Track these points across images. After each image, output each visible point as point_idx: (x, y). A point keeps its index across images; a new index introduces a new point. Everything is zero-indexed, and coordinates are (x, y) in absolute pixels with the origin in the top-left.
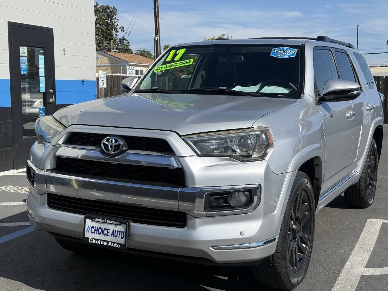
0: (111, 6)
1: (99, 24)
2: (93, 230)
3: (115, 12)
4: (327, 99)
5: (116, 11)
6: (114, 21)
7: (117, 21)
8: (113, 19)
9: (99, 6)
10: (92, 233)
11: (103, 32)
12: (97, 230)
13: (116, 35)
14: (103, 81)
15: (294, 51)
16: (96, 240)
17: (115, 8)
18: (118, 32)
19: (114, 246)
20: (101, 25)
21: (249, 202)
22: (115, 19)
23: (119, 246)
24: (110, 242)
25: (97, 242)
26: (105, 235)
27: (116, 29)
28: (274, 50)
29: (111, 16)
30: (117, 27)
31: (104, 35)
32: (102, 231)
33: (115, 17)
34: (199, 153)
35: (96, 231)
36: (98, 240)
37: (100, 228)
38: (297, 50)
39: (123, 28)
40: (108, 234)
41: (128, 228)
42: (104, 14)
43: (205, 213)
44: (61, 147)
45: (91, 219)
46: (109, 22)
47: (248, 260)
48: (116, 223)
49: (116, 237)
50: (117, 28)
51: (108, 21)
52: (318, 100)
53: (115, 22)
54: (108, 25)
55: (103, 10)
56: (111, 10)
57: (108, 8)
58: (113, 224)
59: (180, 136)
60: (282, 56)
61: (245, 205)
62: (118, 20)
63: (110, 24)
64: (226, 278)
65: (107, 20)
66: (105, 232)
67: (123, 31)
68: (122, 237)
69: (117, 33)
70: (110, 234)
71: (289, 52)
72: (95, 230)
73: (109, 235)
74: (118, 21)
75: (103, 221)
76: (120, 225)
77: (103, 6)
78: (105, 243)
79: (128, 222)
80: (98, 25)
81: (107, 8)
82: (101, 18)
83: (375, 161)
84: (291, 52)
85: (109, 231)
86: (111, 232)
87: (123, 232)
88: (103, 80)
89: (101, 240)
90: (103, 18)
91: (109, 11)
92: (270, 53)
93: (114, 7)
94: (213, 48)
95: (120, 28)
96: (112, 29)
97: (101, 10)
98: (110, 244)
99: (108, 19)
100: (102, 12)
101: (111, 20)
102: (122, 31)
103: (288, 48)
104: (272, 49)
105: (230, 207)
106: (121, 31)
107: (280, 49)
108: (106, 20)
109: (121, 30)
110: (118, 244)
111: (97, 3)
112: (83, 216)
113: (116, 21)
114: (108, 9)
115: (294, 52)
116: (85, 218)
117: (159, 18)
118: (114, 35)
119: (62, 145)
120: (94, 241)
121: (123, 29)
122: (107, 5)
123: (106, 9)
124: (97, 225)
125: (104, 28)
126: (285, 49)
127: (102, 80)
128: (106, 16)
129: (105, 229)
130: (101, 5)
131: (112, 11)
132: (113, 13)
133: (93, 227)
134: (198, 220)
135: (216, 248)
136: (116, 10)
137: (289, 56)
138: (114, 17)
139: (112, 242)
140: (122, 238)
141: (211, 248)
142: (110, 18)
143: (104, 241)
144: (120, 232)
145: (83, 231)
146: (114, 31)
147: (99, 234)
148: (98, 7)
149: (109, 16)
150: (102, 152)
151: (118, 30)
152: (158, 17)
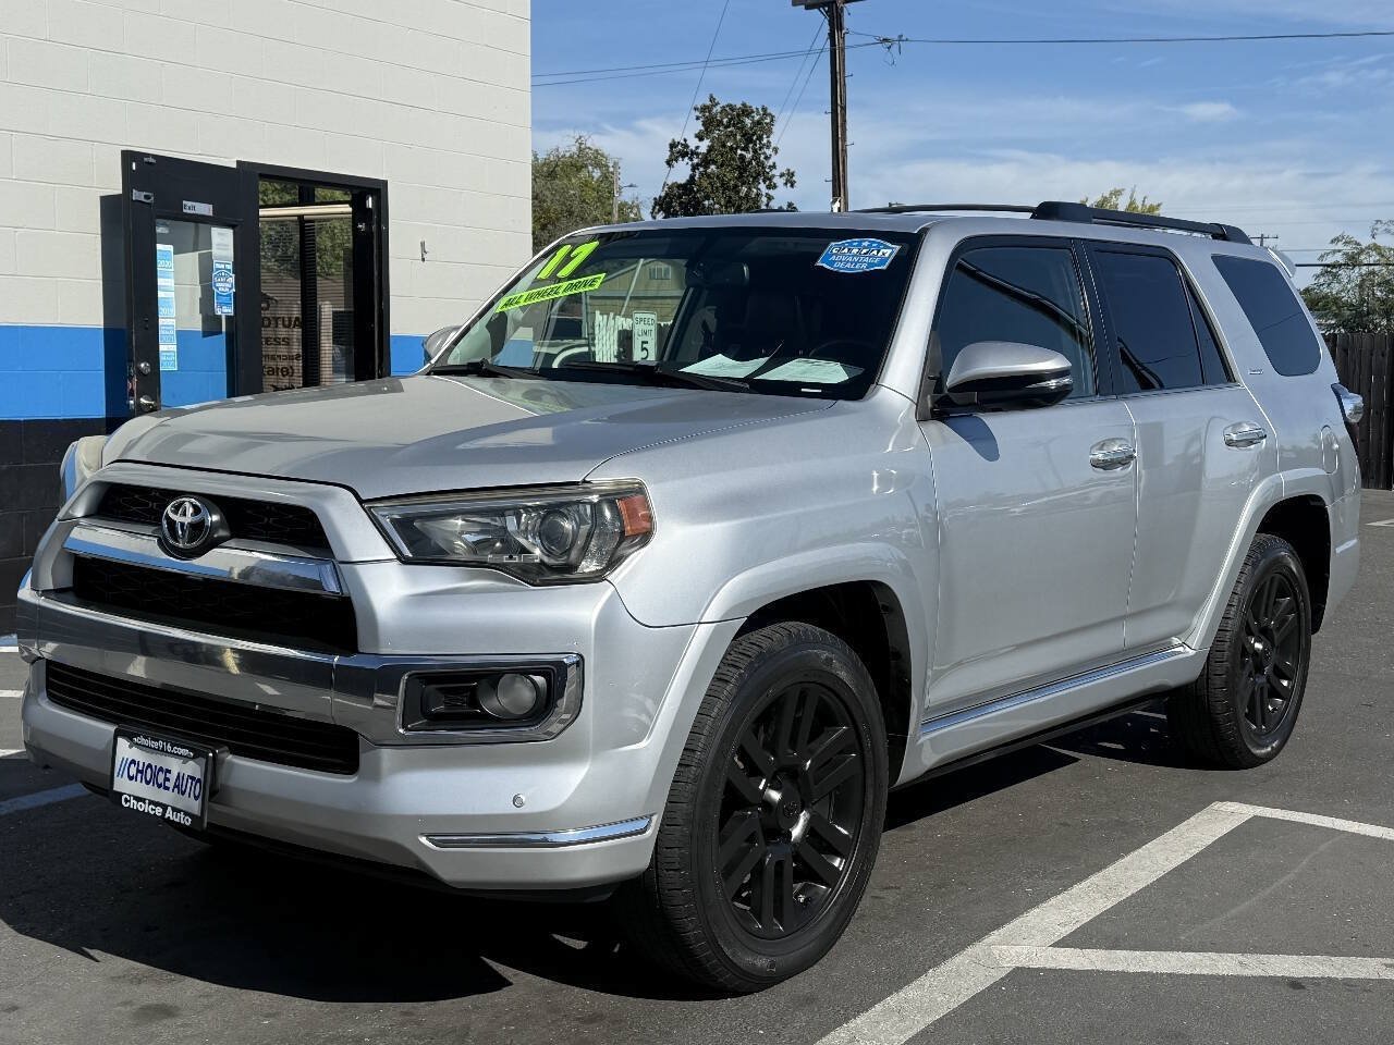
0: (755, 104)
1: (714, 162)
2: (133, 771)
3: (767, 124)
4: (960, 402)
5: (772, 120)
6: (764, 153)
7: (773, 154)
8: (760, 148)
9: (718, 108)
10: (131, 778)
11: (728, 188)
12: (141, 772)
13: (770, 198)
14: (644, 346)
15: (889, 251)
16: (138, 799)
17: (768, 111)
18: (775, 187)
19: (177, 820)
20: (722, 165)
21: (544, 706)
22: (768, 147)
23: (188, 822)
24: (169, 808)
25: (141, 807)
26: (159, 786)
27: (770, 179)
28: (834, 247)
29: (755, 138)
30: (774, 172)
31: (730, 197)
32: (152, 775)
33: (768, 142)
34: (408, 553)
35: (139, 775)
36: (143, 800)
37: (150, 766)
38: (898, 247)
39: (793, 174)
40: (167, 784)
41: (213, 768)
42: (731, 132)
43: (401, 731)
44: (77, 524)
45: (130, 737)
46: (749, 156)
47: (545, 884)
48: (184, 752)
49: (183, 793)
50: (774, 176)
51: (743, 153)
52: (930, 405)
53: (767, 158)
54: (743, 166)
55: (730, 120)
56: (757, 118)
57: (746, 111)
58: (177, 754)
59: (361, 502)
60: (848, 266)
61: (534, 714)
62: (776, 150)
63: (750, 163)
64: (580, 945)
65: (743, 149)
66: (161, 778)
67: (792, 186)
68: (197, 794)
69: (771, 192)
70: (170, 784)
71: (875, 252)
72: (138, 771)
73: (167, 788)
74: (776, 152)
75: (155, 744)
76: (193, 758)
77: (732, 107)
78: (159, 811)
79: (214, 753)
80: (713, 167)
81: (743, 111)
82: (724, 146)
83: (1299, 616)
84: (880, 253)
85: (168, 775)
86: (173, 777)
87: (199, 780)
88: (647, 342)
89: (151, 802)
90: (729, 144)
91: (748, 122)
92: (820, 254)
93: (764, 109)
94: (668, 240)
95: (782, 175)
96: (756, 179)
97: (725, 120)
98: (169, 814)
99: (745, 149)
100: (727, 127)
101: (755, 151)
102: (789, 185)
103: (874, 242)
104: (828, 245)
105: (485, 720)
106: (786, 184)
107: (850, 244)
108: (739, 152)
109: (783, 180)
110: (186, 814)
111: (712, 99)
112: (111, 728)
113: (768, 152)
114: (748, 116)
115: (887, 255)
116: (117, 734)
117: (848, 143)
118: (764, 199)
119: (83, 522)
120: (133, 804)
121: (790, 178)
122: (744, 105)
123: (738, 115)
124: (142, 757)
125: (729, 176)
126: (866, 244)
127: (643, 342)
128: (738, 137)
129: (161, 769)
130: (723, 103)
131: (759, 123)
132: (762, 129)
133: (133, 762)
134: (386, 754)
135: (439, 841)
136: (773, 117)
137: (870, 265)
138: (765, 141)
139: (174, 809)
140: (196, 798)
141: (423, 840)
142: (751, 145)
143: (157, 804)
144: (193, 778)
145: (109, 774)
146: (762, 186)
147: (148, 783)
148: (714, 110)
149: (748, 139)
150: (163, 544)
151: (775, 180)
152: (844, 140)
